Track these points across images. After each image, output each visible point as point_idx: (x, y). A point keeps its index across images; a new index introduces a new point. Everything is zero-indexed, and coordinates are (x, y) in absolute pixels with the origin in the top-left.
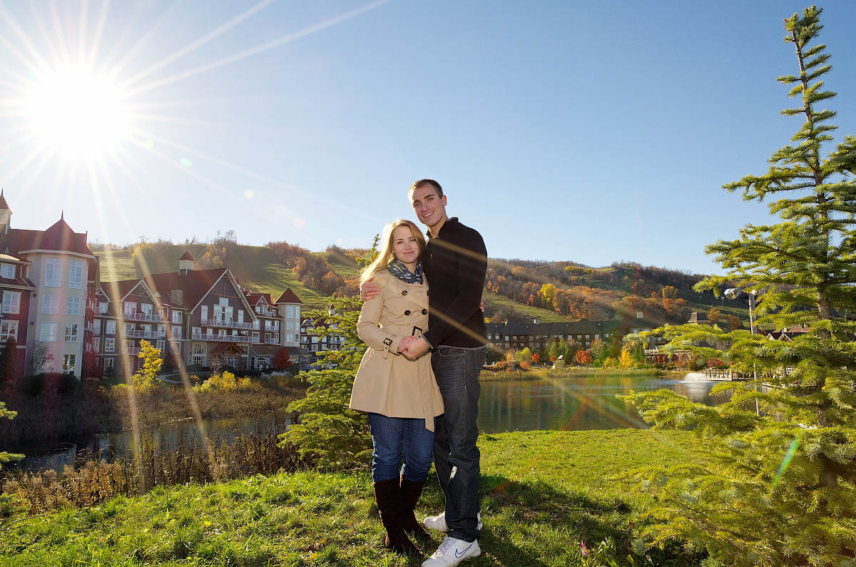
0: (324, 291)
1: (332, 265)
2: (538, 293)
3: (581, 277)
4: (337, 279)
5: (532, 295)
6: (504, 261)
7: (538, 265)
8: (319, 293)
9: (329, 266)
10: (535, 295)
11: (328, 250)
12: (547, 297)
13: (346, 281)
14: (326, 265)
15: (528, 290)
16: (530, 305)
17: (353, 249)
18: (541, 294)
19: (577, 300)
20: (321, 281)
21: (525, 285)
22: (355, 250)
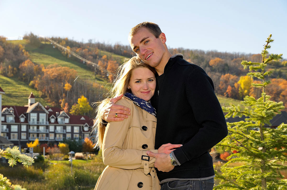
0: (21, 80)
1: (29, 53)
2: (236, 85)
3: (278, 70)
4: (35, 67)
5: (229, 87)
6: (202, 53)
7: (236, 58)
8: (16, 81)
9: (26, 54)
10: (233, 86)
11: (26, 38)
12: (245, 89)
13: (44, 70)
14: (23, 53)
15: (226, 82)
16: (228, 97)
17: (51, 37)
18: (239, 86)
19: (274, 92)
20: (18, 69)
21: (223, 77)
22: (53, 39)
